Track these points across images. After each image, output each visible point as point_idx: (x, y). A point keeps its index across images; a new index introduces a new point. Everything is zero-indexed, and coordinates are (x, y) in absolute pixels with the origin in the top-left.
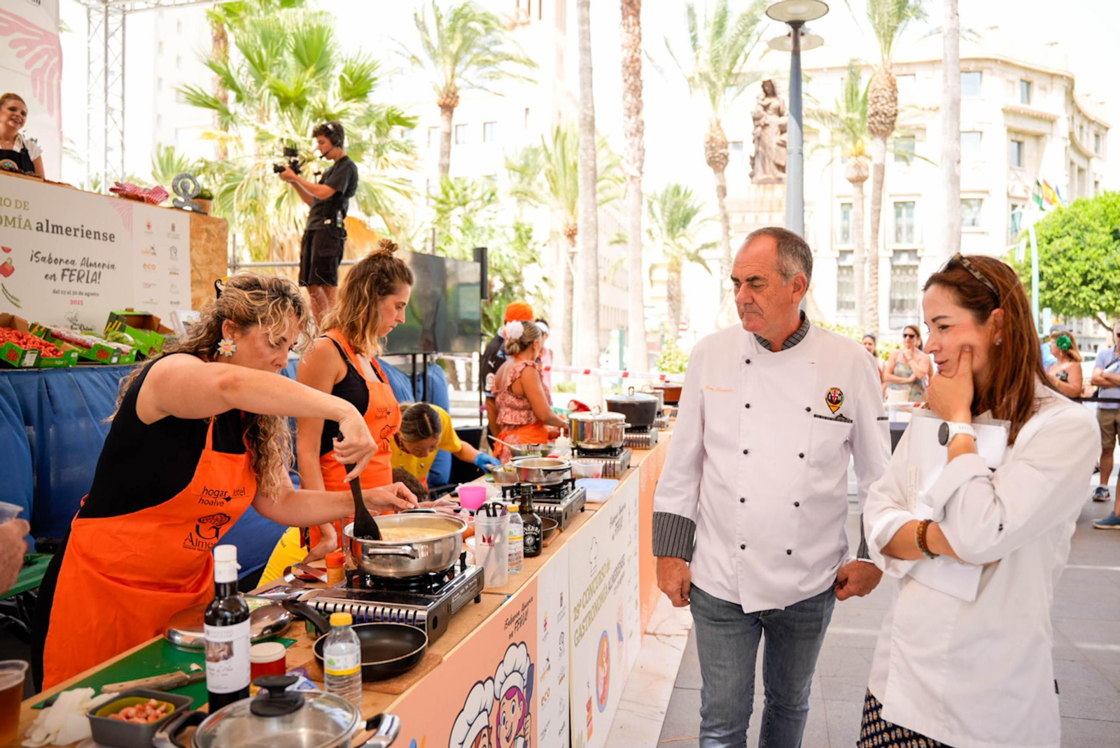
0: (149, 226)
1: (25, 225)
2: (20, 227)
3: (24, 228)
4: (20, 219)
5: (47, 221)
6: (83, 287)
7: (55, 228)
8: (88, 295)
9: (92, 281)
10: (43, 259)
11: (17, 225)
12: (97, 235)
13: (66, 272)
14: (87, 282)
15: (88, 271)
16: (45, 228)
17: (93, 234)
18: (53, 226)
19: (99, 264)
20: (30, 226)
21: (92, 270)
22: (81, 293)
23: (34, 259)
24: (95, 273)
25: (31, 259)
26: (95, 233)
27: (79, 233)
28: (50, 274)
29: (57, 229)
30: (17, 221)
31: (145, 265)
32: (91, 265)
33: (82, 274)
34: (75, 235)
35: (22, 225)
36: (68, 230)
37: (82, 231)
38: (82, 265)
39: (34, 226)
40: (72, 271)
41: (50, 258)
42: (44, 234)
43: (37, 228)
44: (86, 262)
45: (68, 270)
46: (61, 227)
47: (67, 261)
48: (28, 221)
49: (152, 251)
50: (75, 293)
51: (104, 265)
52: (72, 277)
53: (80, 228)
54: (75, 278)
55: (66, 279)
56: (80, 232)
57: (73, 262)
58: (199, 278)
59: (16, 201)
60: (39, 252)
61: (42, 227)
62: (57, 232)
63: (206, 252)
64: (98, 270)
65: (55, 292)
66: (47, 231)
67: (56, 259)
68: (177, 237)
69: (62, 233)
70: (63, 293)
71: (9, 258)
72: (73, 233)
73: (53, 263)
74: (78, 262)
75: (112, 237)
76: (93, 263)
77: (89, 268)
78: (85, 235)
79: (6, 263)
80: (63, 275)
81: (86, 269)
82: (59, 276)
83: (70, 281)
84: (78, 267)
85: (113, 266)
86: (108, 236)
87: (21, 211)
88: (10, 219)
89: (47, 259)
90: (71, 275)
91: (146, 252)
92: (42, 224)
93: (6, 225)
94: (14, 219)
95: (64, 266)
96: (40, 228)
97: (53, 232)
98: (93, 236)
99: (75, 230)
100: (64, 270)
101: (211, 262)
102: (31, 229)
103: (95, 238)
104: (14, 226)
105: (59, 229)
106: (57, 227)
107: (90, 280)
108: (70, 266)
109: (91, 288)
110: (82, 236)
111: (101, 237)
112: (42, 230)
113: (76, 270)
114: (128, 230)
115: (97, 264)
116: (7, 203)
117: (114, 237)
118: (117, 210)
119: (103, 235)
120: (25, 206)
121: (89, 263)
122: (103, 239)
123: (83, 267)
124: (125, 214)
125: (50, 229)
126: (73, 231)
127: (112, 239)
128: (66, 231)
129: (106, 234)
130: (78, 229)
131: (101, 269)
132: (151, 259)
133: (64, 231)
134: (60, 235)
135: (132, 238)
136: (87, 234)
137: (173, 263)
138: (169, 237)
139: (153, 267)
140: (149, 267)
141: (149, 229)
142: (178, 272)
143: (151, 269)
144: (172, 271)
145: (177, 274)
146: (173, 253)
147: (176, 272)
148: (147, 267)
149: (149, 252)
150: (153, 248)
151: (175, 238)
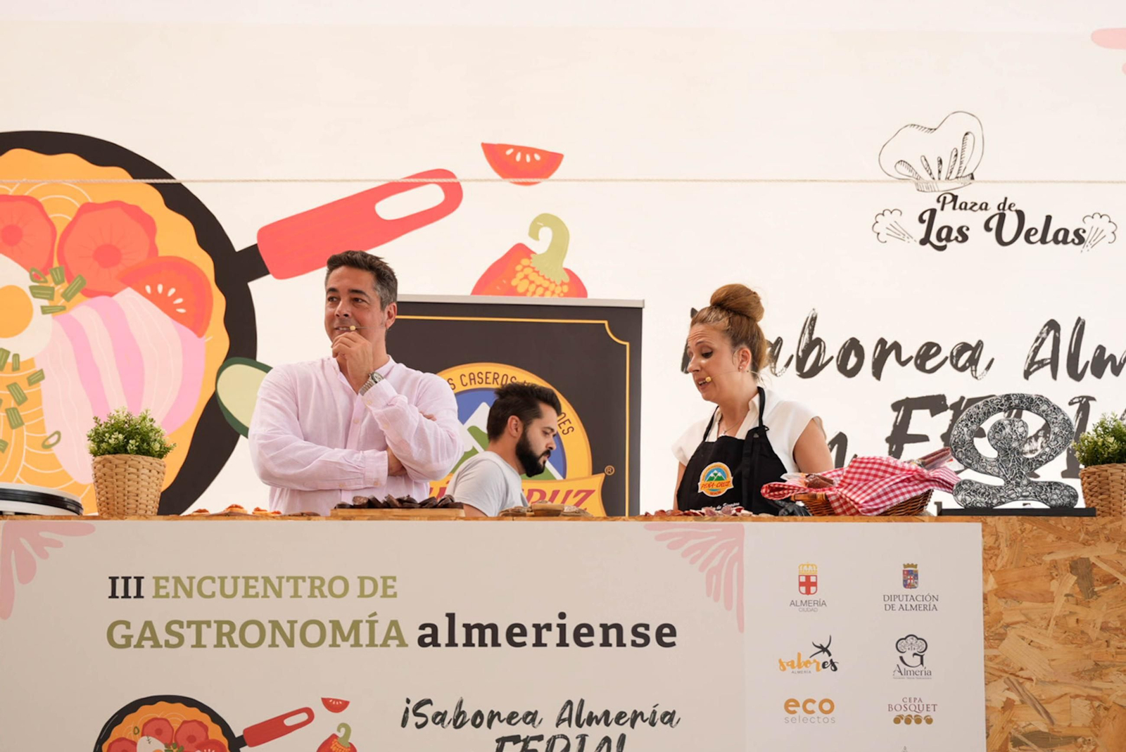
0: (808, 584)
1: (388, 637)
2: (372, 643)
3: (385, 644)
4: (372, 624)
5: (451, 617)
7: (475, 632)
10: (440, 718)
11: (364, 638)
12: (613, 633)
15: (583, 738)
16: (443, 637)
17: (598, 632)
18: (468, 628)
19: (621, 715)
20: (399, 637)
21: (595, 733)
23: (412, 719)
24: (607, 740)
25: (404, 724)
26: (606, 628)
27: (551, 637)
29: (481, 634)
30: (364, 629)
31: (790, 705)
32: (591, 719)
33: (559, 746)
34: (539, 643)
35: (379, 639)
36: (515, 634)
37: (562, 628)
38: (560, 721)
39: (412, 634)
40: (526, 741)
41: (461, 713)
42: (443, 650)
43: (421, 642)
44: (573, 713)
45: (515, 740)
46: (494, 628)
47: (513, 716)
48: (394, 624)
49: (824, 657)
51: (637, 715)
53: (555, 621)
56: (556, 631)
57: (531, 717)
58: (1041, 725)
59: (362, 579)
60: (429, 702)
61: (434, 635)
62: (482, 643)
63: (1075, 636)
64: (614, 732)
66: (452, 643)
67: (478, 714)
68: (929, 604)
69: (495, 643)
71: (344, 725)
72: (531, 637)
73: (469, 726)
74: (548, 716)
75: (666, 634)
76: (598, 713)
77: (585, 729)
78: (570, 638)
79: (334, 736)
81: (573, 732)
84: (547, 728)
85: (669, 717)
86: (652, 634)
87: (376, 603)
88: (346, 628)
89: (450, 716)
91: (798, 664)
92: (434, 628)
93: (334, 645)
94: (356, 625)
95: (502, 729)
96: (429, 638)
97: (469, 643)
98: (598, 637)
99: (538, 628)
100: (501, 742)
101: (1098, 670)
102: (402, 644)
103: (606, 643)
104: (357, 644)
105: (488, 632)
106: (481, 628)
108: (523, 730)
110: (563, 643)
111: (628, 637)
112: (435, 643)
113: (540, 738)
114: (728, 606)
115: (613, 716)
116: (338, 587)
117: (673, 633)
118: (685, 555)
119: (634, 631)
120: (386, 587)
121: (584, 716)
122: (634, 644)
123: (564, 727)
124: (715, 563)
125: (460, 636)
126: (531, 632)
127: (667, 640)
128: (510, 635)
129: (647, 627)
130: (548, 627)
131: (626, 728)
132: (818, 684)
133: (502, 637)
134: (490, 648)
135: (741, 629)
136: (577, 635)
137: (912, 688)
138: (892, 607)
139: (827, 706)
140: (810, 706)
141: (808, 592)
142: (932, 714)
143: (818, 713)
144: (905, 714)
145: (929, 721)
146: (908, 657)
147: (923, 715)
148: (800, 710)
149: (807, 663)
150: (824, 649)
151: (917, 608)
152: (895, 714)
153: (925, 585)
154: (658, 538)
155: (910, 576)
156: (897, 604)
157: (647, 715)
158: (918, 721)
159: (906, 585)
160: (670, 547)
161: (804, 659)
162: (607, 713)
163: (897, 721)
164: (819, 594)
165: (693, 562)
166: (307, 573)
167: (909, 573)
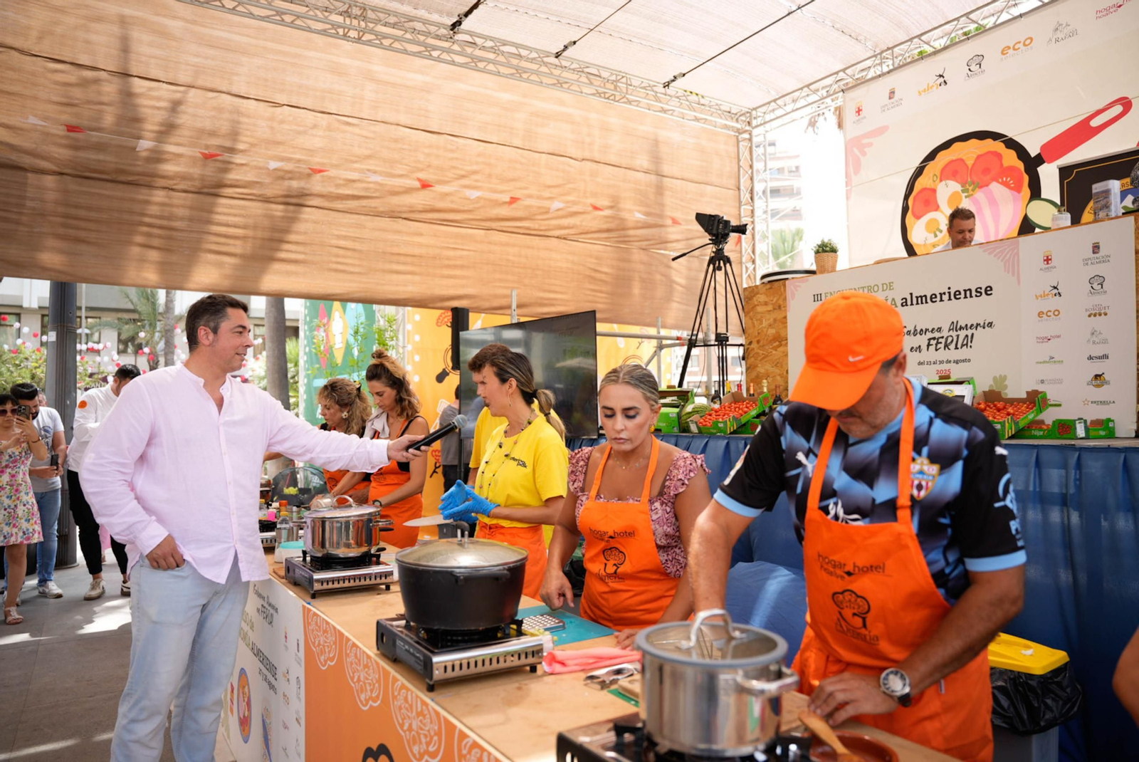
0: (1048, 260)
5: (911, 294)
6: (952, 354)
7: (919, 299)
8: (957, 362)
9: (963, 346)
12: (968, 292)
13: (932, 342)
14: (956, 348)
15: (958, 336)
16: (909, 303)
17: (963, 293)
18: (917, 298)
19: (972, 325)
20: (895, 304)
21: (962, 334)
22: (949, 362)
24: (967, 336)
26: (965, 291)
27: (945, 297)
28: (915, 346)
29: (922, 299)
31: (1040, 314)
32: (961, 328)
33: (950, 339)
34: (941, 300)
36: (933, 297)
37: (949, 293)
38: (950, 330)
39: (899, 303)
40: (938, 339)
41: (915, 330)
42: (909, 307)
43: (902, 306)
44: (955, 327)
45: (934, 339)
46: (925, 296)
47: (933, 329)
48: (893, 299)
49: (1056, 291)
50: (941, 362)
51: (978, 325)
52: (939, 346)
53: (947, 291)
54: (942, 346)
55: (932, 348)
56: (947, 294)
57: (939, 330)
59: (883, 285)
61: (906, 302)
62: (922, 303)
64: (969, 332)
65: (920, 363)
66: (912, 304)
67: (922, 330)
68: (1106, 260)
69: (926, 302)
70: (929, 363)
72: (939, 298)
73: (918, 335)
74: (946, 327)
76: (963, 326)
77: (959, 332)
78: (952, 297)
80: (929, 345)
81: (954, 334)
82: (924, 347)
83: (936, 350)
84: (945, 333)
85: (990, 325)
86: (983, 291)
87: (888, 293)
89: (912, 332)
90: (938, 343)
91: (1044, 296)
92: (906, 299)
95: (930, 335)
96: (904, 303)
97: (917, 304)
98: (962, 295)
99: (941, 294)
100: (930, 340)
103: (966, 297)
105: (924, 298)
106: (921, 297)
107: (959, 346)
108: (937, 335)
109: (962, 353)
110: (950, 299)
111: (974, 293)
112: (907, 305)
113: (942, 337)
114: (1013, 274)
115: (969, 326)
116: (876, 288)
117: (991, 290)
118: (995, 256)
119: (976, 291)
120: (890, 286)
121: (958, 327)
122: (976, 296)
123: (951, 333)
124: (1007, 258)
125: (915, 302)
126: (939, 296)
127: (989, 293)
128: (931, 298)
129: (981, 288)
130: (944, 293)
131: (974, 331)
132: (1053, 303)
133: (929, 300)
134: (925, 305)
135: (1019, 282)
136: (955, 295)
137: (1098, 300)
138: (1087, 264)
139: (1057, 313)
140: (1049, 314)
141: (1048, 263)
142: (1107, 311)
143: (1053, 316)
144: (1093, 312)
145: (1106, 314)
146: (1095, 286)
147: (1102, 312)
148: (1045, 316)
149: (1048, 295)
150: (1055, 288)
151: (1100, 262)
152: (1088, 313)
153: (1103, 252)
154: (984, 251)
155: (1096, 248)
156: (1089, 262)
157: (982, 324)
158: (1100, 315)
159: (1094, 253)
160: (990, 254)
161: (1046, 293)
162: (966, 325)
163: (1090, 316)
164: (1052, 264)
165: (999, 258)
166: (867, 285)
167: (1095, 247)
